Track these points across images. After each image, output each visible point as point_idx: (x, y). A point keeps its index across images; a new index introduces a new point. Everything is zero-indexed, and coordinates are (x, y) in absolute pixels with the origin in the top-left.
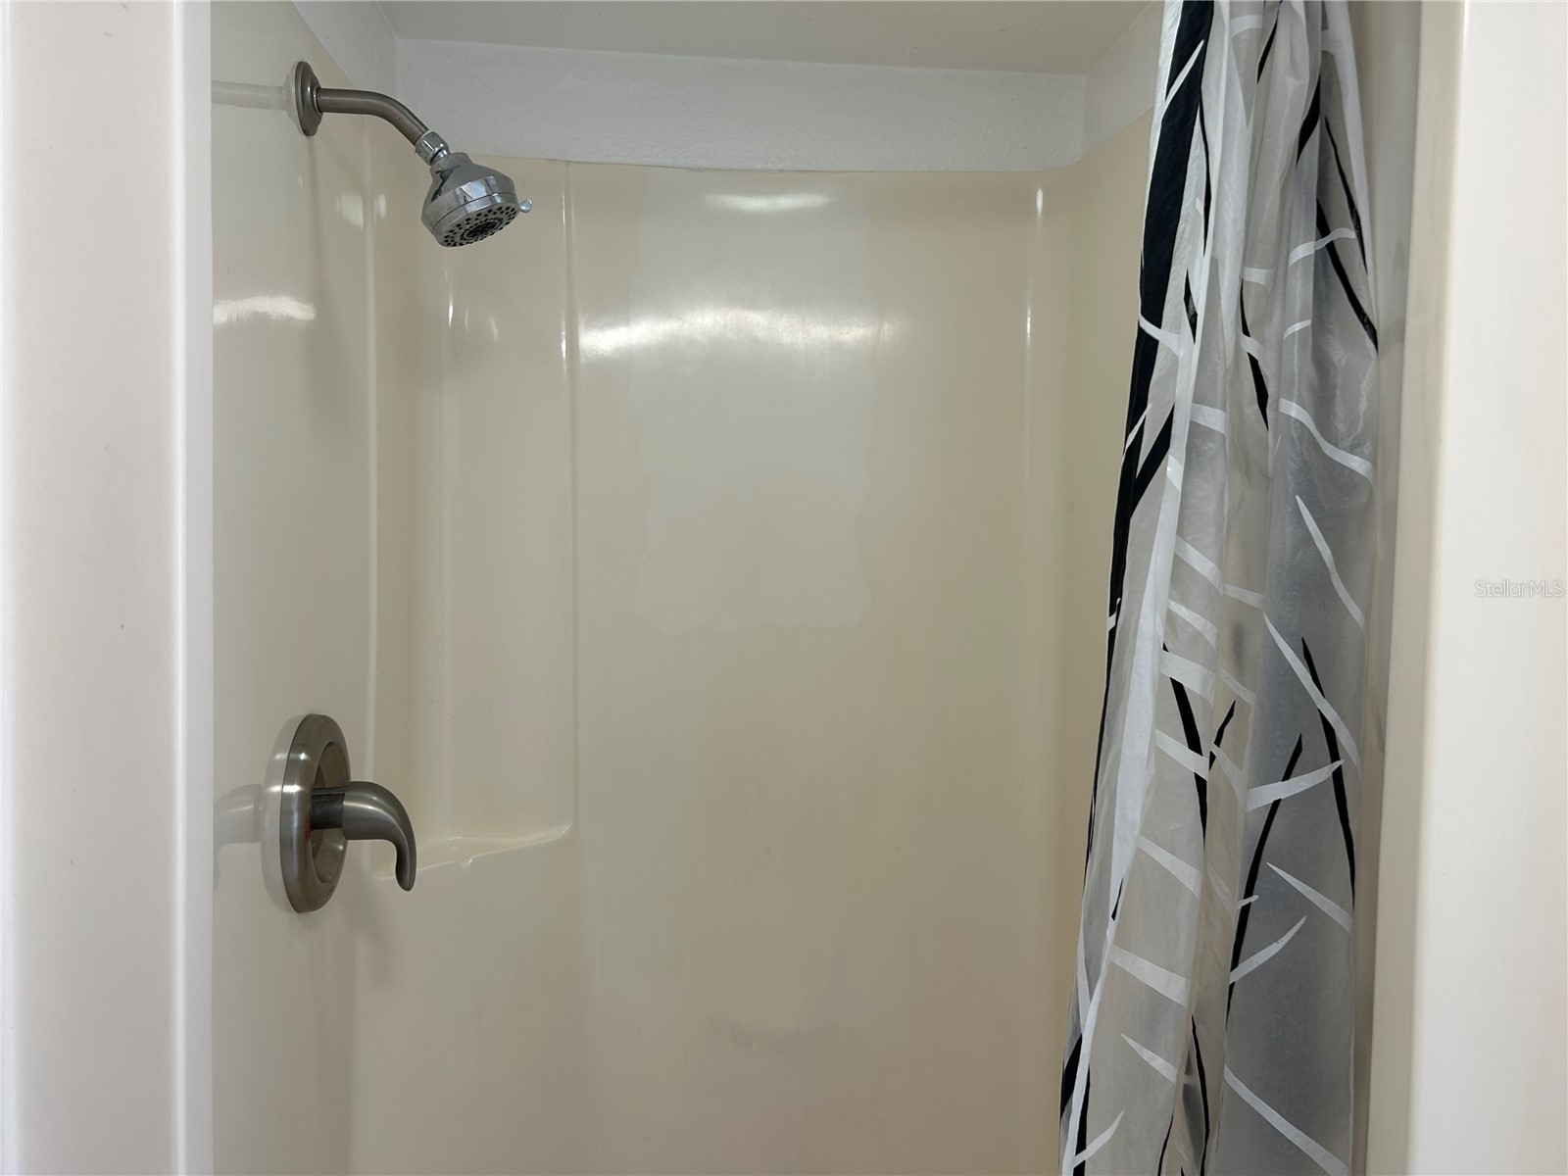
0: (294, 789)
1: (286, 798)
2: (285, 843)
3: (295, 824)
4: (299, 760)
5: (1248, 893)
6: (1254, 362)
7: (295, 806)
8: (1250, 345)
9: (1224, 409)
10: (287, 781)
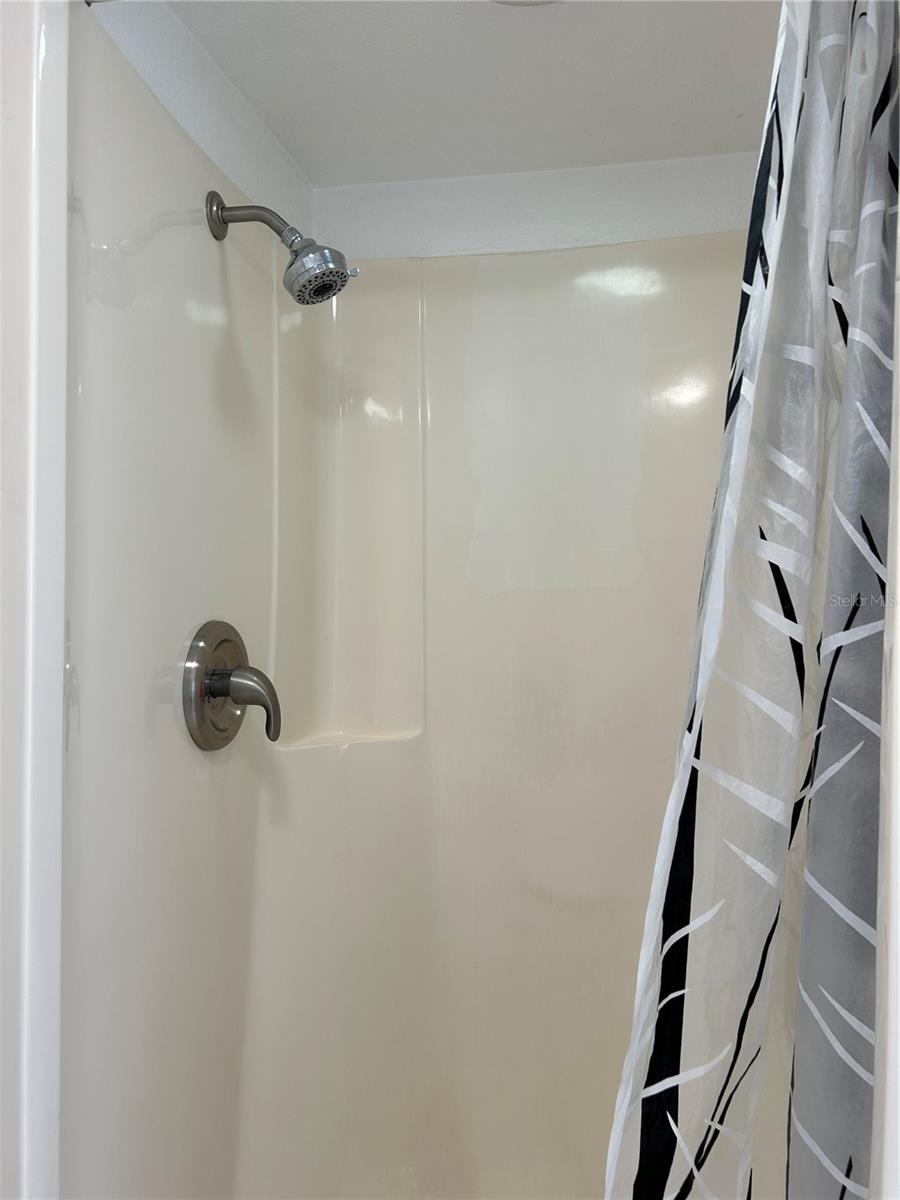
0: (193, 665)
1: (187, 671)
2: (186, 701)
3: (193, 689)
4: (198, 646)
5: (820, 725)
6: (838, 307)
7: (193, 677)
8: (835, 293)
9: (812, 346)
10: (190, 658)
